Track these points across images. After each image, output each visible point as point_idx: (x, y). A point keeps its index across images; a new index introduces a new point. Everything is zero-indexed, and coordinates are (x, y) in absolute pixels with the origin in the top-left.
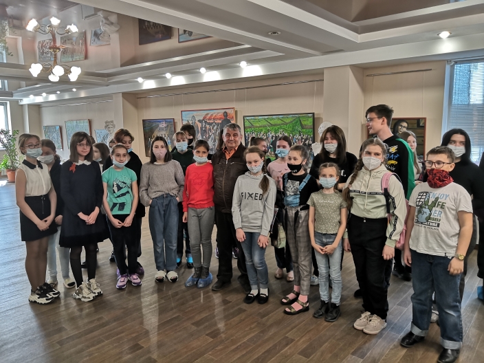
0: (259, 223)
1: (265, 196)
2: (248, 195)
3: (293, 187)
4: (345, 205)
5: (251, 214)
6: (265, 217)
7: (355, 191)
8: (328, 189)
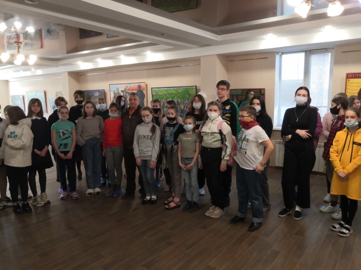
0: (150, 153)
1: (153, 137)
2: (143, 137)
3: (169, 131)
4: (198, 140)
5: (145, 148)
6: (154, 150)
7: (203, 132)
8: (189, 131)
